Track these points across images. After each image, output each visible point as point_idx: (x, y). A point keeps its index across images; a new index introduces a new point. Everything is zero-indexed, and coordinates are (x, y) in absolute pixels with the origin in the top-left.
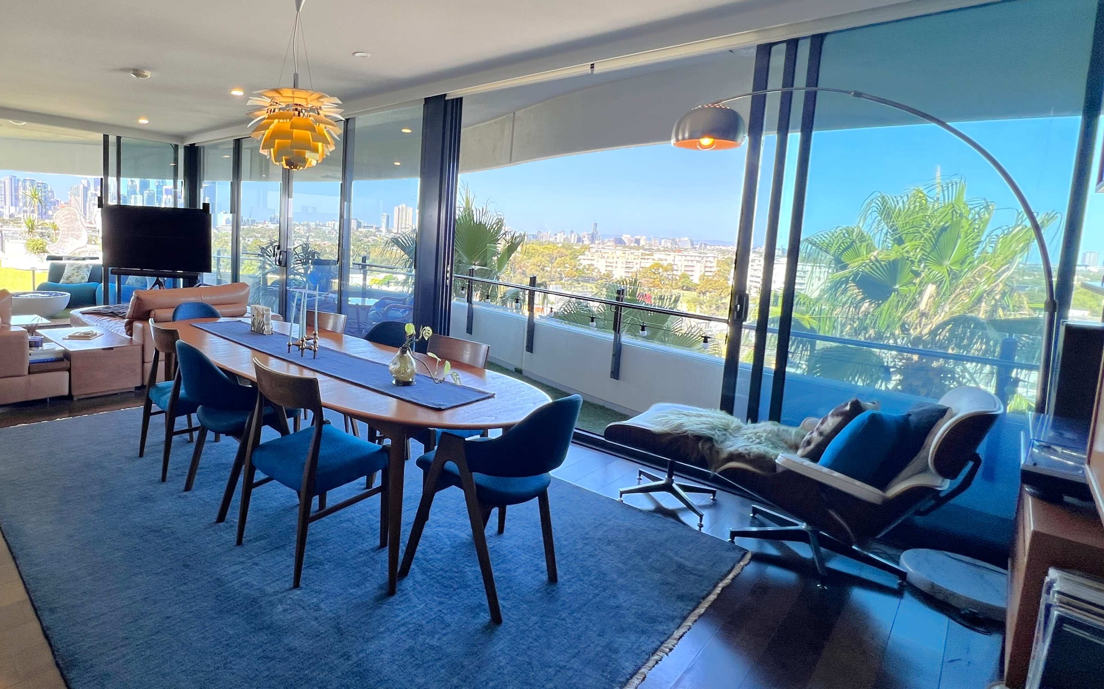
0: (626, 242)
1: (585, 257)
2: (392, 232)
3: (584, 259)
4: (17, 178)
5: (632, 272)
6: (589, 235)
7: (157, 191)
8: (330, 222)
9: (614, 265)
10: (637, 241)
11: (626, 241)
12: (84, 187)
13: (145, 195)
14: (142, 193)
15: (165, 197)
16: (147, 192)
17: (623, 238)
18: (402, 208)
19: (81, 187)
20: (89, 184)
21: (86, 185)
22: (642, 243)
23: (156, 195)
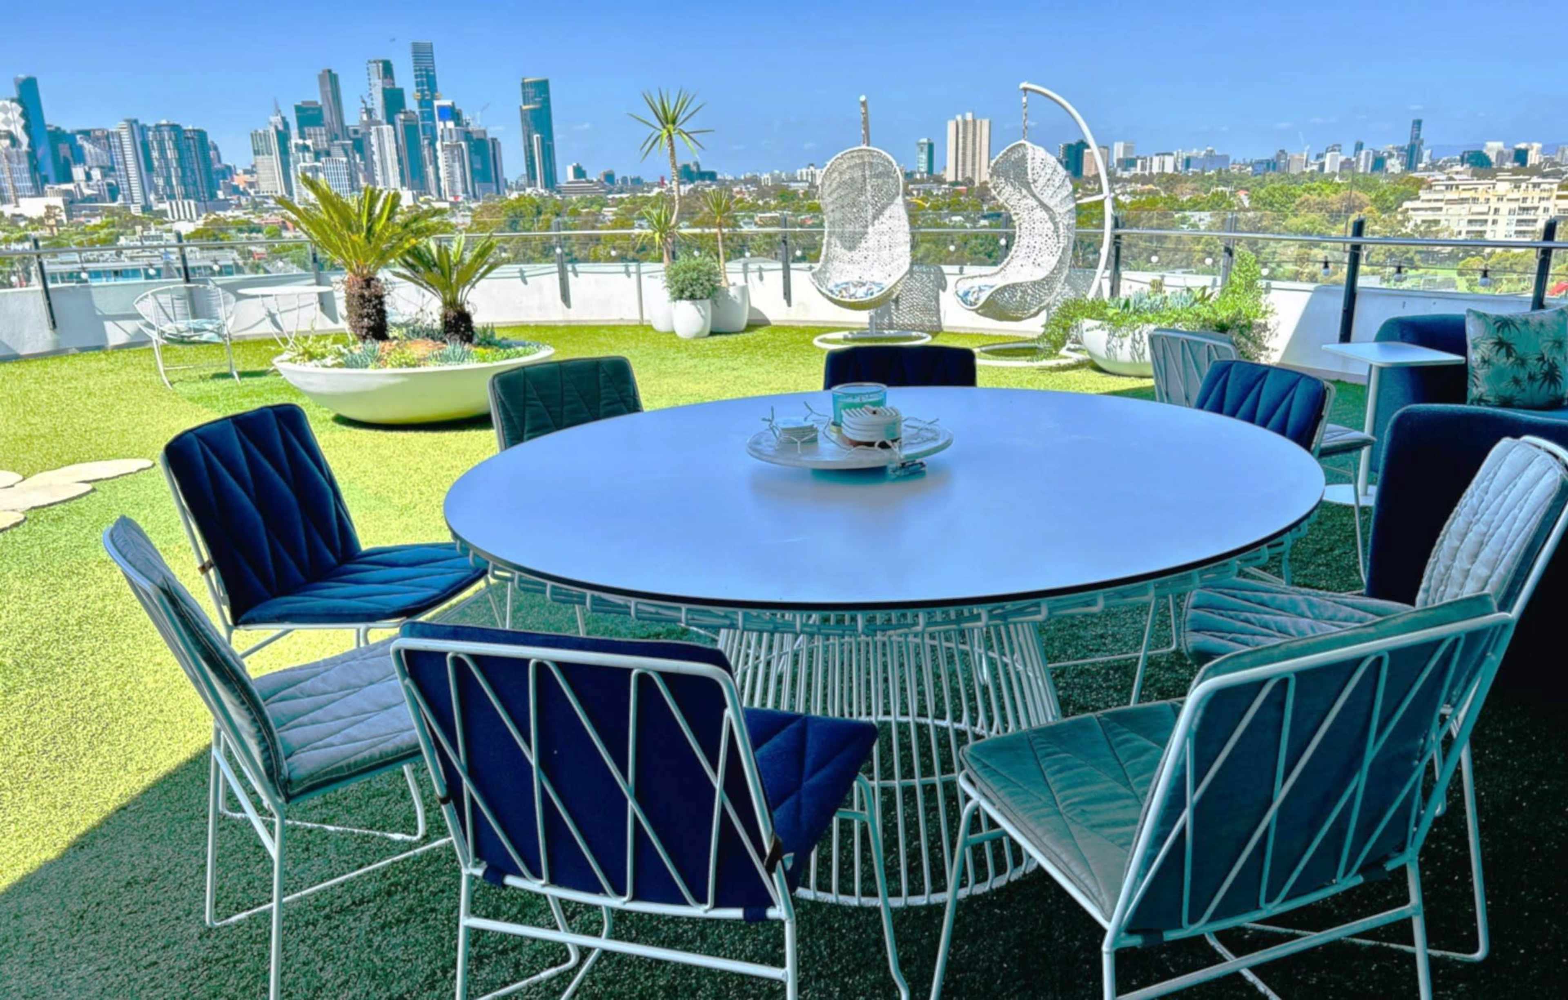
0: (1493, 160)
1: (1417, 204)
2: (944, 182)
3: (1414, 209)
4: (141, 122)
5: (1533, 232)
6: (1402, 149)
7: (421, 113)
8: (804, 171)
9: (1490, 218)
10: (1521, 156)
11: (1493, 157)
12: (278, 132)
13: (399, 123)
14: (391, 121)
15: (440, 125)
16: (402, 116)
17: (1485, 151)
18: (965, 123)
19: (272, 130)
20: (286, 125)
21: (280, 128)
22: (1533, 158)
23: (420, 123)
